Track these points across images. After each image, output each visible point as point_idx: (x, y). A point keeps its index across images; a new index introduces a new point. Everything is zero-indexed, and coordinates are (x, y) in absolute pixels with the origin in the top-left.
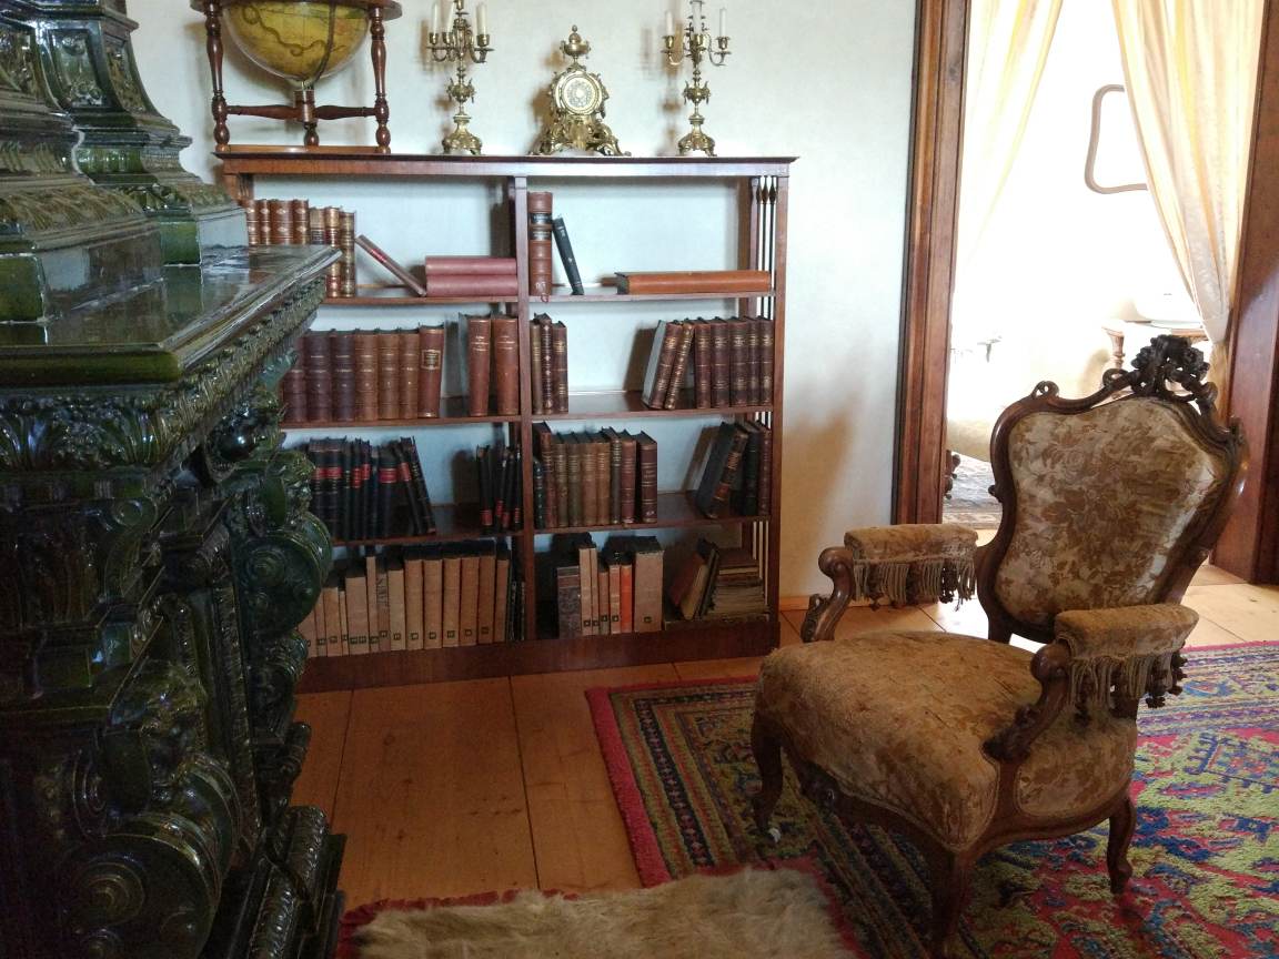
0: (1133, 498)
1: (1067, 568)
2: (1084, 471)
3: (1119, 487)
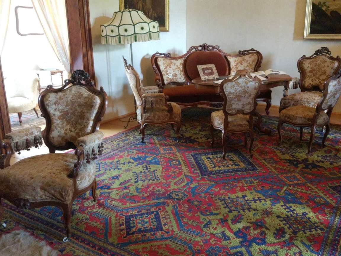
0: (82, 109)
1: (68, 130)
2: (67, 106)
3: (77, 108)
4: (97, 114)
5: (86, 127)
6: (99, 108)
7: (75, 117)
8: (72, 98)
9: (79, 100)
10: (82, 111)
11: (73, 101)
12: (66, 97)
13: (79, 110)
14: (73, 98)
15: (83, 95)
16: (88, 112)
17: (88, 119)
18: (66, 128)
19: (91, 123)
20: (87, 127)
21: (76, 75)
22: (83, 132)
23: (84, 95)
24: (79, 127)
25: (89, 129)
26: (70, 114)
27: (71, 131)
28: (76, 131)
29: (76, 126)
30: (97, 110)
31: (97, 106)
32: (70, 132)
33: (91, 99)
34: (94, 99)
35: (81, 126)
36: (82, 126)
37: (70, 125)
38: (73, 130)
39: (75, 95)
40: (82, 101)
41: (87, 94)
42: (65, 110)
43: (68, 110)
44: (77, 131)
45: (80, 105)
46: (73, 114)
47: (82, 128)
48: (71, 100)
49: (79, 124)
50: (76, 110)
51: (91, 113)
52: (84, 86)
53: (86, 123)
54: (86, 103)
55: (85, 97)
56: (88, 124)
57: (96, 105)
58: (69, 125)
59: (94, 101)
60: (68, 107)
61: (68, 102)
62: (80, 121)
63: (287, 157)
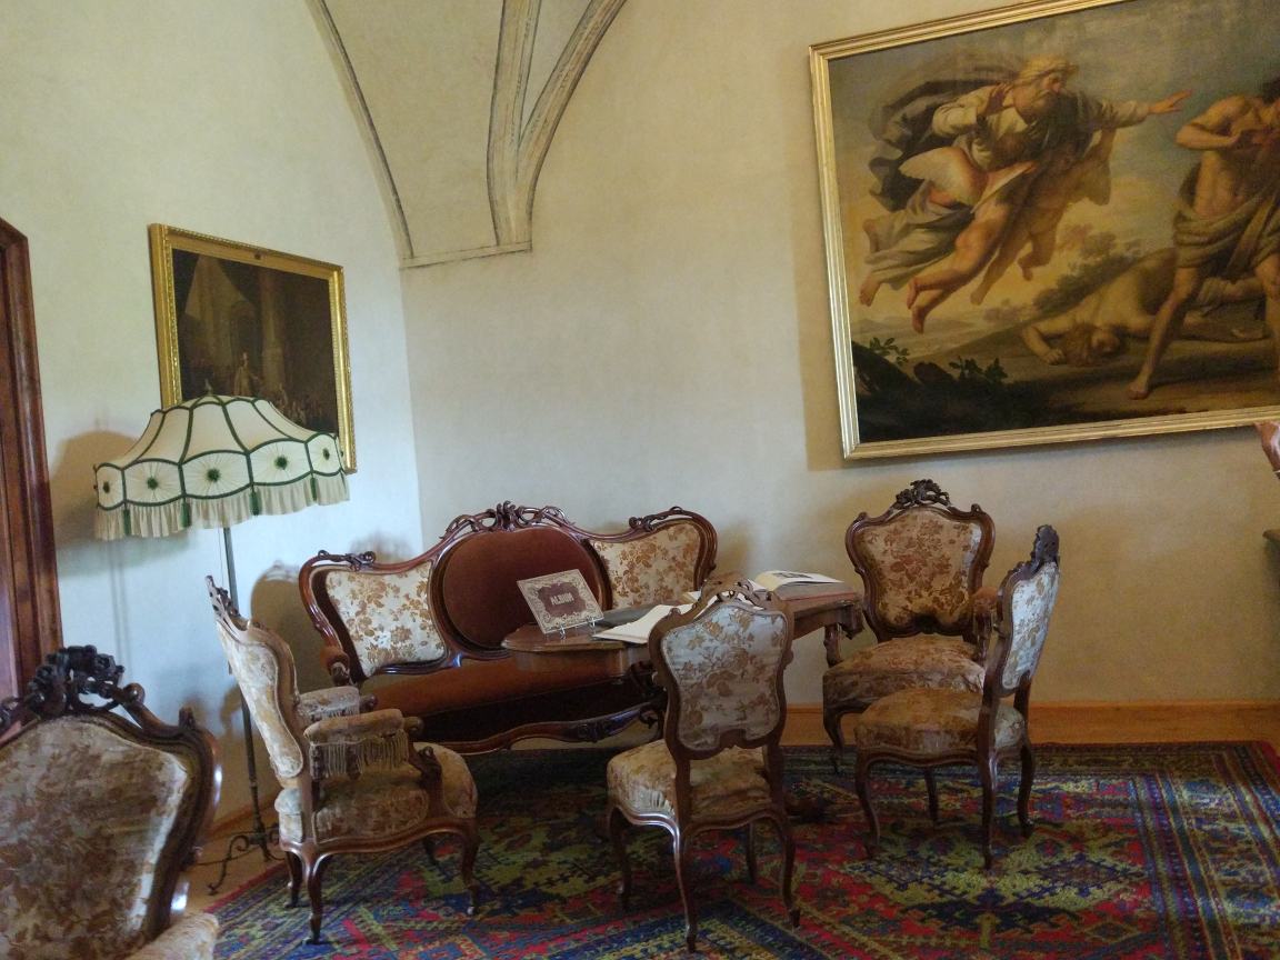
0: (95, 826)
1: (29, 937)
2: (20, 816)
3: (73, 820)
4: (172, 835)
5: (120, 905)
6: (180, 807)
7: (63, 867)
8: (44, 777)
9: (81, 783)
10: (98, 833)
11: (51, 790)
12: (16, 780)
13: (82, 828)
14: (53, 778)
15: (98, 757)
16: (128, 834)
17: (132, 868)
18: (19, 926)
19: (146, 884)
20: (130, 906)
21: (55, 673)
22: (111, 934)
23: (106, 758)
24: (84, 912)
25: (139, 911)
26: (34, 858)
27: (46, 939)
28: (71, 937)
29: (71, 911)
30: (174, 815)
31: (175, 799)
32: (37, 943)
33: (144, 771)
34: (160, 769)
35: (97, 904)
36: (104, 906)
37: (39, 908)
38: (56, 930)
39: (63, 760)
40: (96, 784)
41: (121, 748)
42: (13, 840)
43: (25, 837)
44: (79, 931)
45: (86, 808)
46: (54, 852)
47: (105, 913)
48: (39, 792)
49: (87, 897)
50: (68, 832)
51: (143, 837)
52: (95, 719)
53: (119, 886)
54: (117, 793)
55: (113, 767)
56: (133, 888)
57: (170, 792)
58: (33, 910)
59: (161, 777)
60: (26, 826)
61: (24, 797)
62: (88, 884)
63: (918, 894)
